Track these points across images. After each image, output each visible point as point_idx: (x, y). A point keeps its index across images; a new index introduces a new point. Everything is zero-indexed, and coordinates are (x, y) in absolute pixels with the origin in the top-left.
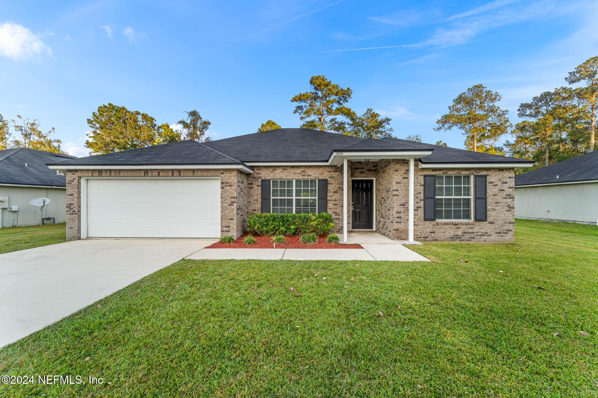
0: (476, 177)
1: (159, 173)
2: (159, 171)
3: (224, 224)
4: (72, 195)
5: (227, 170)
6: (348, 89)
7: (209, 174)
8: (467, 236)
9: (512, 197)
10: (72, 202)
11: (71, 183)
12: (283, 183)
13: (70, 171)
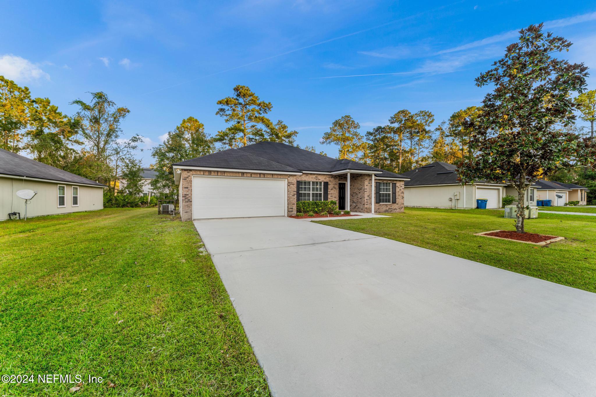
0: (393, 184)
1: (251, 175)
2: (252, 174)
3: (290, 207)
4: (187, 188)
5: (291, 175)
6: (269, 103)
7: (282, 177)
8: (390, 210)
9: (403, 192)
10: (187, 193)
11: (186, 179)
12: (305, 183)
13: (185, 170)
